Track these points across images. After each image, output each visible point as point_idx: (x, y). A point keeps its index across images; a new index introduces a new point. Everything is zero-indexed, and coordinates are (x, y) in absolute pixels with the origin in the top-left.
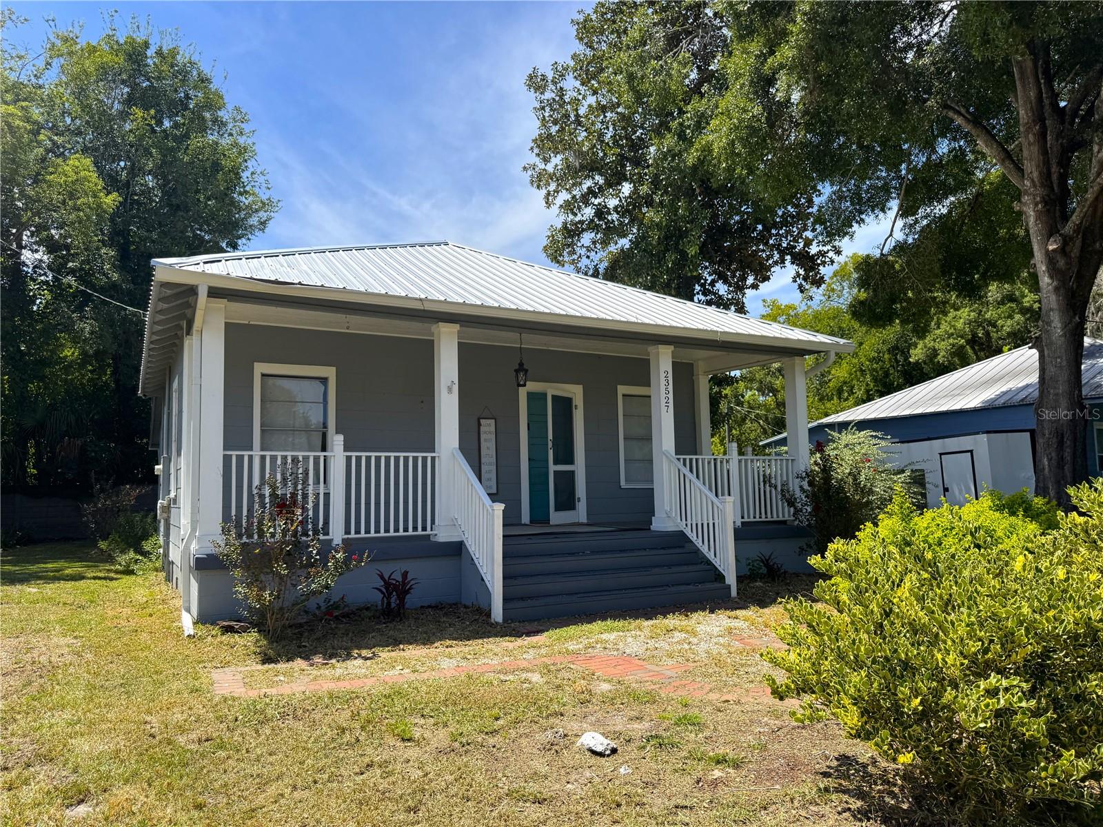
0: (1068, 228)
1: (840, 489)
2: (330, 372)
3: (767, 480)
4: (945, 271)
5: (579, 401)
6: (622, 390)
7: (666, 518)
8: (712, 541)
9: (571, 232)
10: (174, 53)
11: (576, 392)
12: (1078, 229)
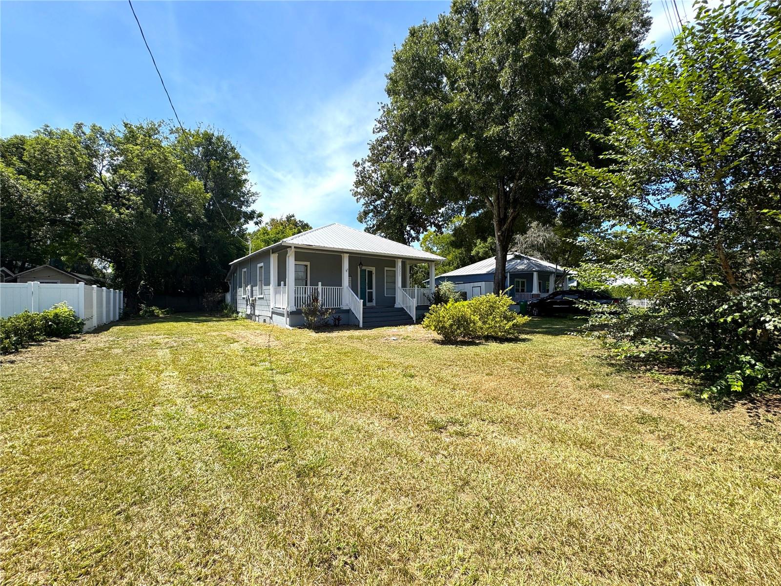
0: (503, 229)
1: (442, 297)
2: (308, 264)
3: (424, 294)
4: (477, 233)
5: (374, 272)
6: (386, 268)
7: (399, 304)
8: (410, 310)
9: (366, 213)
10: (222, 137)
11: (373, 269)
12: (506, 229)
